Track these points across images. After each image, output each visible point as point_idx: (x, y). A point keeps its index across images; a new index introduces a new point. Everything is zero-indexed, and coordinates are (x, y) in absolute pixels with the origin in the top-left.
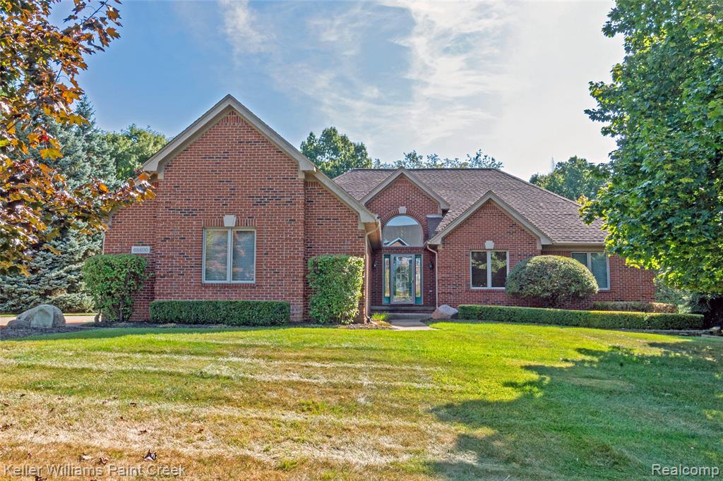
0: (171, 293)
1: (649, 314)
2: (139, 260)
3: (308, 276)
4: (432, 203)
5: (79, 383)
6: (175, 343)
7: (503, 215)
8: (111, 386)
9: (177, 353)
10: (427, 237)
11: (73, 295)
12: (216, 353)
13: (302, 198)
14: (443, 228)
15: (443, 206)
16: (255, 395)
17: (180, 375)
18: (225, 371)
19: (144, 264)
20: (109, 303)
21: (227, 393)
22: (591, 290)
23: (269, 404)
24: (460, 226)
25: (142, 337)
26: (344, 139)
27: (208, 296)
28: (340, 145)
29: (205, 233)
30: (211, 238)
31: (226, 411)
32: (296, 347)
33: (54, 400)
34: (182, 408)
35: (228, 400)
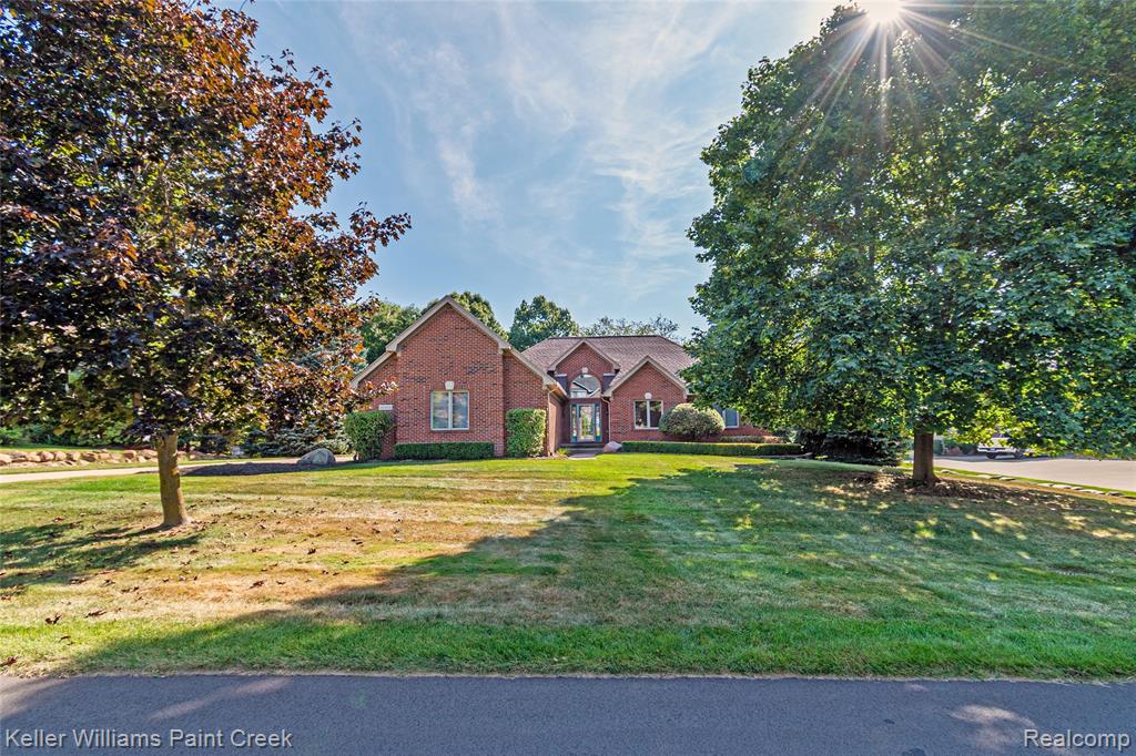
0: (407, 438)
1: (758, 445)
2: (385, 415)
3: (507, 424)
4: (607, 365)
5: (356, 492)
6: (411, 471)
7: (658, 374)
8: (375, 493)
9: (414, 476)
10: (603, 391)
11: (331, 441)
12: (438, 475)
13: (501, 367)
14: (615, 383)
15: (615, 367)
16: (458, 496)
17: (415, 488)
18: (442, 485)
19: (389, 418)
20: (364, 446)
21: (443, 495)
22: (719, 428)
23: (465, 500)
24: (626, 382)
25: (391, 468)
26: (552, 306)
27: (435, 440)
28: (548, 310)
29: (432, 395)
30: (438, 397)
31: (440, 503)
32: (490, 471)
33: (345, 500)
34: (416, 502)
35: (442, 499)
